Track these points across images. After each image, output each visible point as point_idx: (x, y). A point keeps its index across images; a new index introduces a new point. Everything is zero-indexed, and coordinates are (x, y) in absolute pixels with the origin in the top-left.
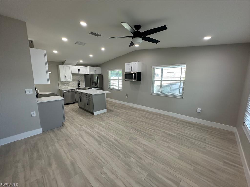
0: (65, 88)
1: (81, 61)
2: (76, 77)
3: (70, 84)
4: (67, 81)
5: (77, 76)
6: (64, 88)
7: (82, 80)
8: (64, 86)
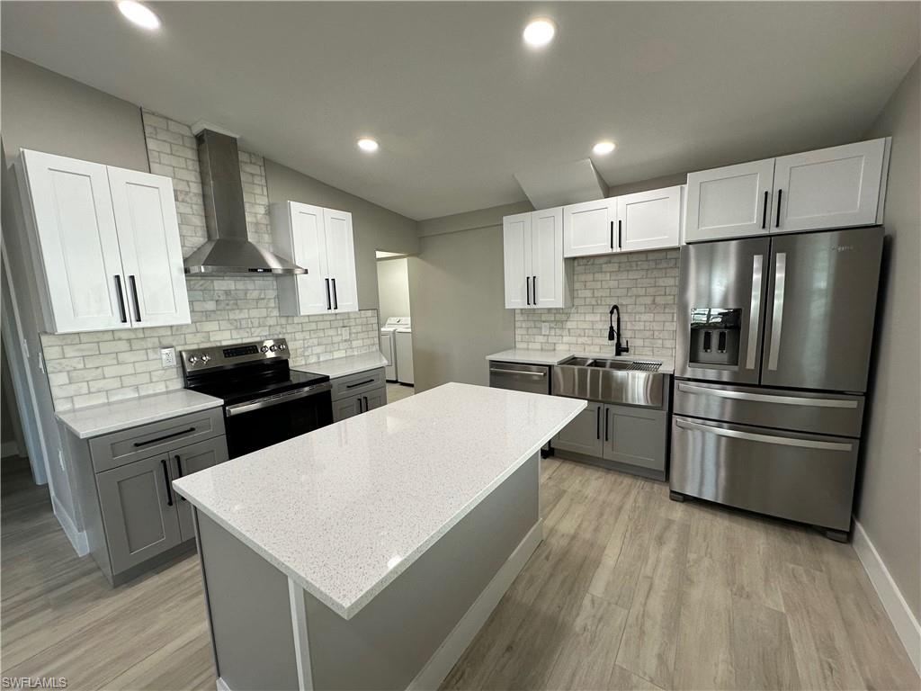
0: (542, 350)
3: (569, 325)
6: (539, 347)
7: (654, 302)
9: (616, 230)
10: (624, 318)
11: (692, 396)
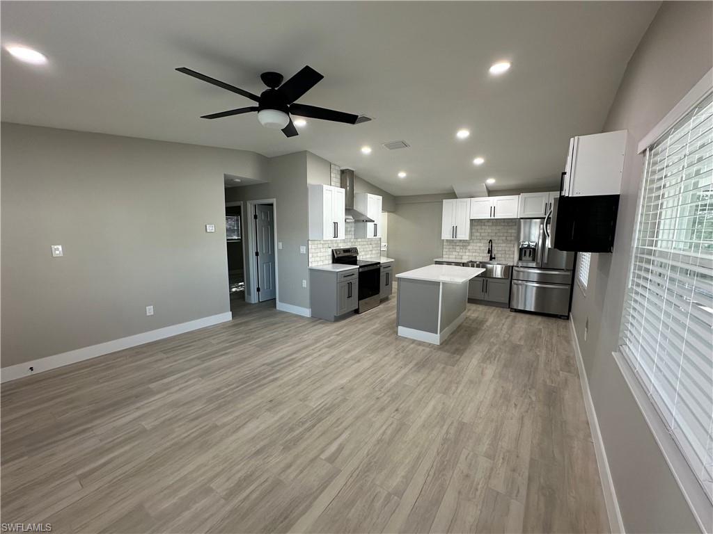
0: (456, 258)
1: (491, 181)
2: (490, 231)
3: (469, 247)
4: (454, 239)
5: (493, 225)
6: (454, 257)
7: (506, 239)
8: (454, 253)
9: (493, 210)
10: (494, 245)
11: (521, 273)
